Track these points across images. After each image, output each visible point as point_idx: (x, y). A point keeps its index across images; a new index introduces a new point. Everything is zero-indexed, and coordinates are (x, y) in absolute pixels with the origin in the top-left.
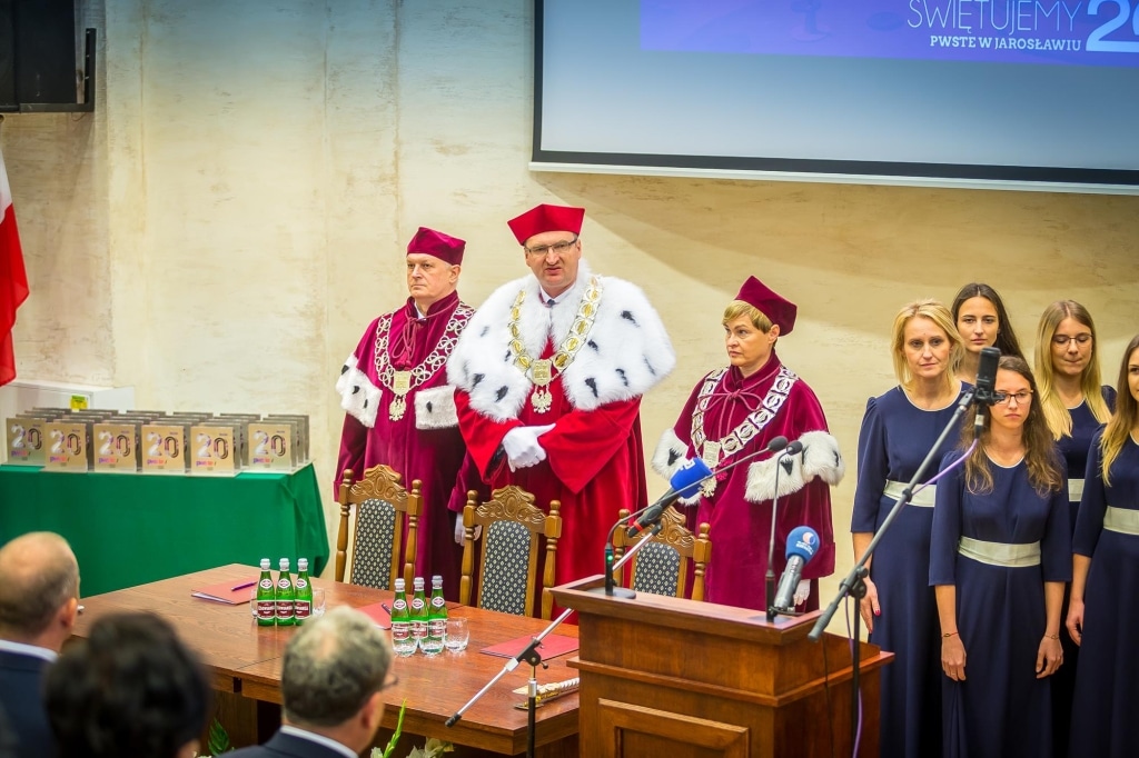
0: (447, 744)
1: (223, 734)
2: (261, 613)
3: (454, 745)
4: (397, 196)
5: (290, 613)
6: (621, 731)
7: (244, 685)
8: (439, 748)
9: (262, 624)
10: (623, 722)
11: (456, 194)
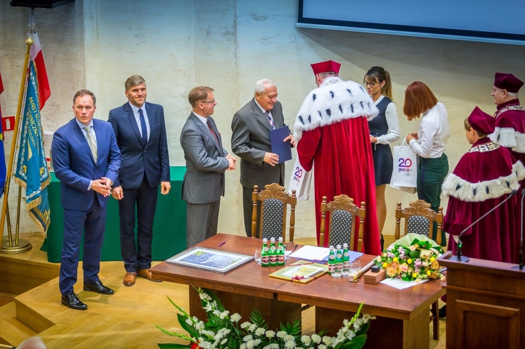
0: (372, 316)
1: (258, 314)
2: (264, 261)
3: (377, 317)
4: (235, 42)
5: (276, 260)
6: (465, 312)
7: (279, 295)
8: (369, 317)
9: (263, 266)
10: (466, 308)
11: (262, 39)
